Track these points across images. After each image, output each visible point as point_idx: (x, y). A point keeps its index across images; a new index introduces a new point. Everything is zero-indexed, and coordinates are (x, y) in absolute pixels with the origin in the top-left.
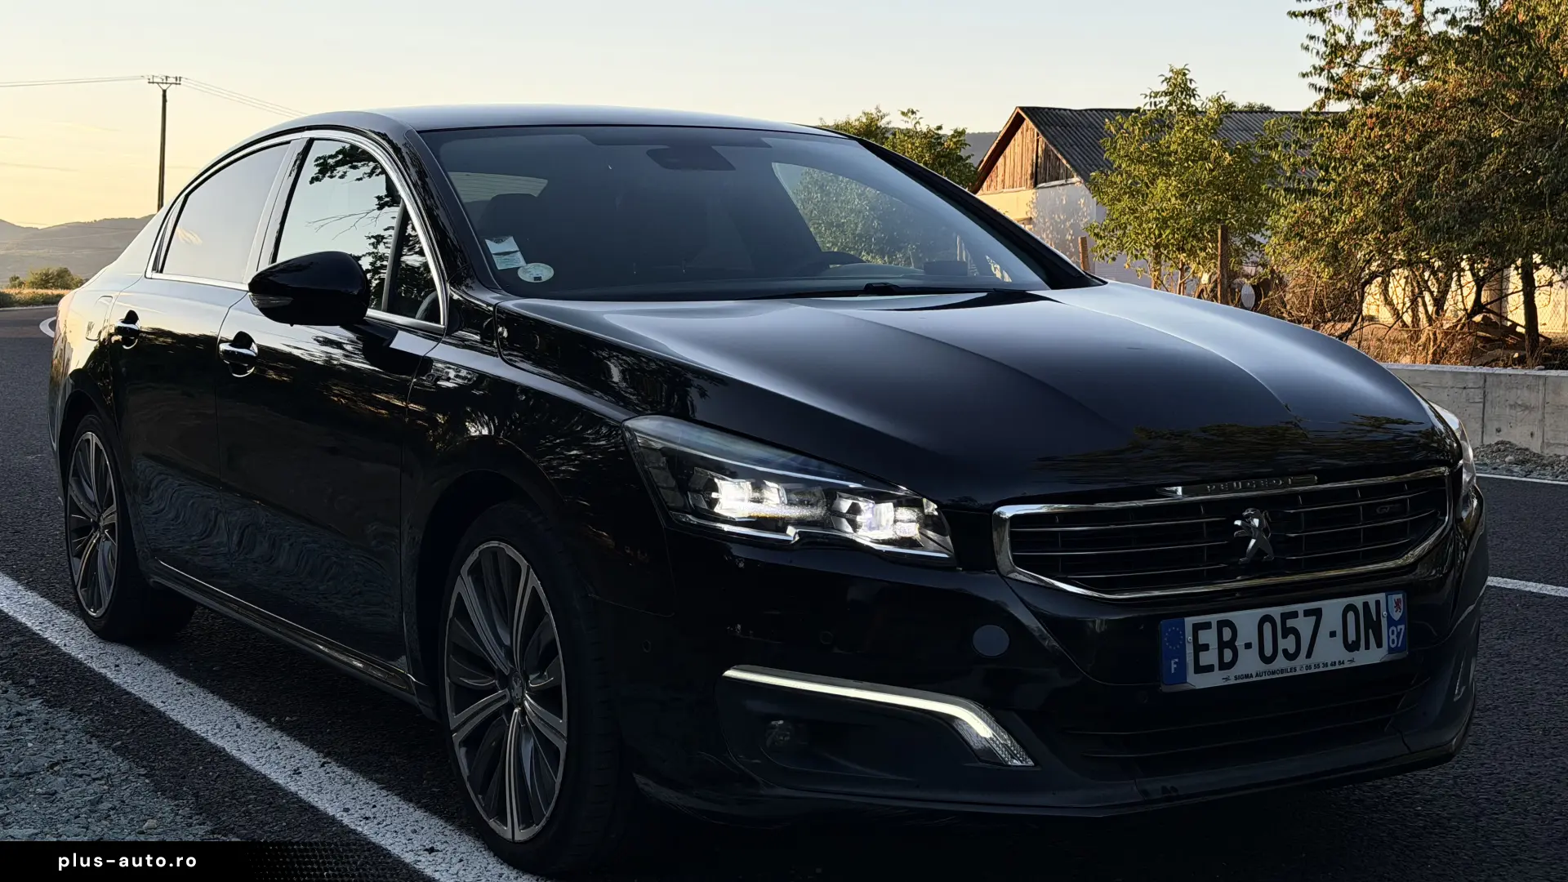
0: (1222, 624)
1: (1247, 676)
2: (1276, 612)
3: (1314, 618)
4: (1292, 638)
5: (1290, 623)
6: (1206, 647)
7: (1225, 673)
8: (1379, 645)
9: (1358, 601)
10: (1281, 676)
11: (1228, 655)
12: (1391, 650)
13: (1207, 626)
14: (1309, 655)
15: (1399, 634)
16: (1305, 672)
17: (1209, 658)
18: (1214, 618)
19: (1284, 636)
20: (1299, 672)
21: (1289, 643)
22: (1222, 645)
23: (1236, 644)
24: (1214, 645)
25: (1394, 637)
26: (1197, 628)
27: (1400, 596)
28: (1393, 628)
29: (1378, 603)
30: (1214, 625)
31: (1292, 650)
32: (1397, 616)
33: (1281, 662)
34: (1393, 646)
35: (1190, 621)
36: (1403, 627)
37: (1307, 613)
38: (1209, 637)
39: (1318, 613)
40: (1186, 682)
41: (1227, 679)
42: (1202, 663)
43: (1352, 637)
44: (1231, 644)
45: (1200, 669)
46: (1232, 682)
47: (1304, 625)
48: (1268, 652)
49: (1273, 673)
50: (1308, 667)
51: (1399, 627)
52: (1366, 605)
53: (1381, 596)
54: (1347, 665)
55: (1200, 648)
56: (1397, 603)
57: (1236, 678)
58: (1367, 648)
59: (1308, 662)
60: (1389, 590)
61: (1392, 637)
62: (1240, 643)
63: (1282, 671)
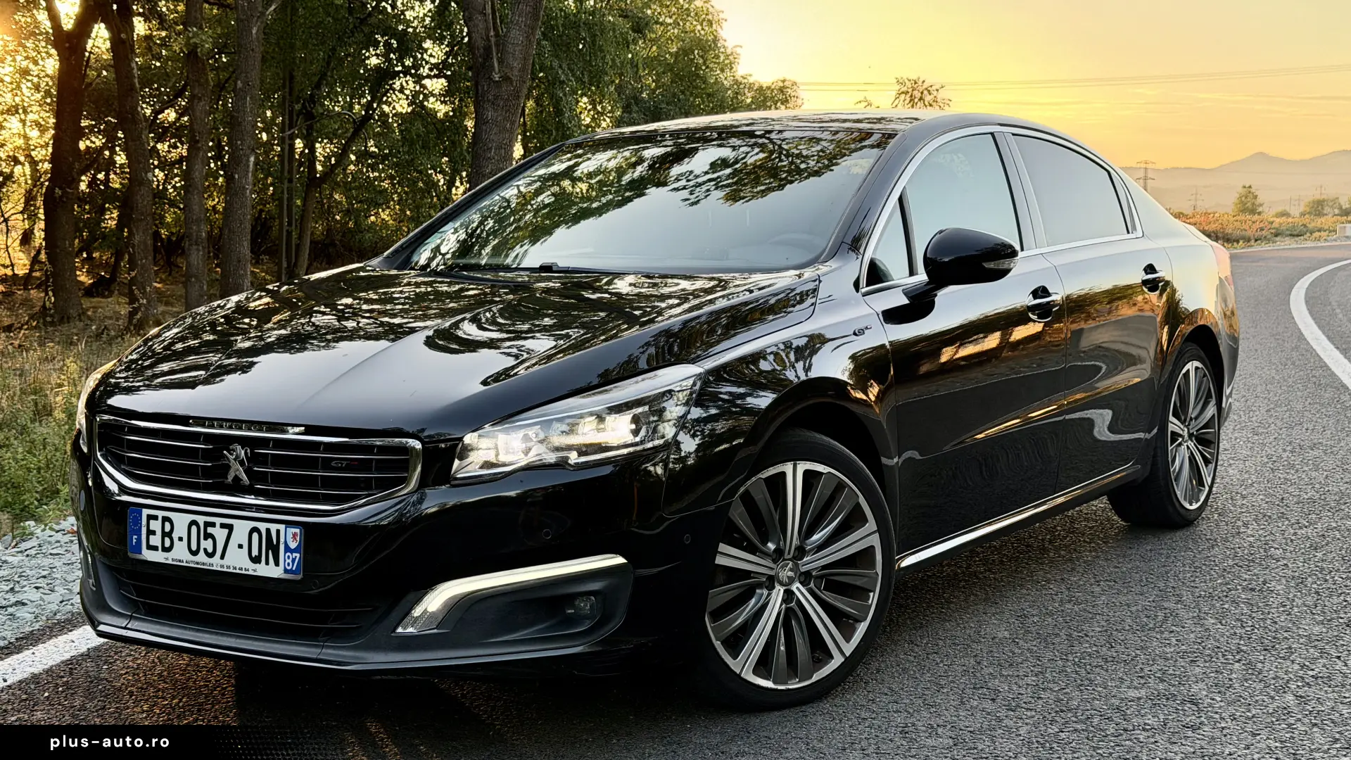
0: (165, 519)
1: (180, 561)
2: (201, 520)
3: (226, 531)
4: (210, 540)
5: (210, 530)
6: (154, 533)
7: (166, 555)
8: (277, 564)
9: (263, 526)
10: (202, 567)
11: (167, 543)
12: (286, 571)
13: (156, 518)
14: (222, 557)
15: (293, 561)
16: (219, 569)
17: (156, 540)
18: (161, 514)
19: (205, 539)
20: (214, 568)
21: (208, 544)
22: (164, 534)
23: (173, 535)
24: (159, 533)
25: (290, 561)
26: (150, 517)
27: (297, 531)
28: (288, 554)
29: (278, 531)
30: (160, 519)
31: (210, 550)
32: (293, 545)
33: (201, 557)
34: (289, 568)
35: (145, 512)
36: (298, 555)
37: (223, 526)
38: (156, 525)
39: (230, 528)
40: (141, 553)
41: (167, 559)
42: (152, 543)
43: (255, 552)
44: (169, 535)
45: (150, 547)
46: (170, 562)
47: (221, 534)
48: (194, 547)
49: (198, 563)
50: (222, 566)
51: (294, 555)
52: (268, 530)
53: (282, 527)
54: (251, 573)
55: (151, 532)
56: (295, 535)
57: (173, 560)
58: (267, 563)
59: (222, 562)
60: (289, 524)
61: (288, 561)
62: (175, 536)
63: (203, 564)
